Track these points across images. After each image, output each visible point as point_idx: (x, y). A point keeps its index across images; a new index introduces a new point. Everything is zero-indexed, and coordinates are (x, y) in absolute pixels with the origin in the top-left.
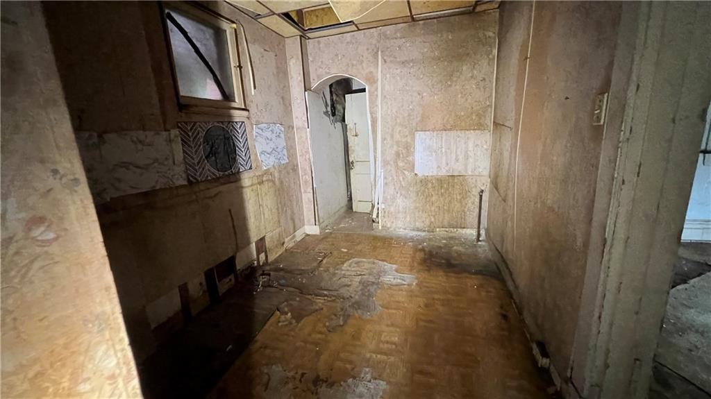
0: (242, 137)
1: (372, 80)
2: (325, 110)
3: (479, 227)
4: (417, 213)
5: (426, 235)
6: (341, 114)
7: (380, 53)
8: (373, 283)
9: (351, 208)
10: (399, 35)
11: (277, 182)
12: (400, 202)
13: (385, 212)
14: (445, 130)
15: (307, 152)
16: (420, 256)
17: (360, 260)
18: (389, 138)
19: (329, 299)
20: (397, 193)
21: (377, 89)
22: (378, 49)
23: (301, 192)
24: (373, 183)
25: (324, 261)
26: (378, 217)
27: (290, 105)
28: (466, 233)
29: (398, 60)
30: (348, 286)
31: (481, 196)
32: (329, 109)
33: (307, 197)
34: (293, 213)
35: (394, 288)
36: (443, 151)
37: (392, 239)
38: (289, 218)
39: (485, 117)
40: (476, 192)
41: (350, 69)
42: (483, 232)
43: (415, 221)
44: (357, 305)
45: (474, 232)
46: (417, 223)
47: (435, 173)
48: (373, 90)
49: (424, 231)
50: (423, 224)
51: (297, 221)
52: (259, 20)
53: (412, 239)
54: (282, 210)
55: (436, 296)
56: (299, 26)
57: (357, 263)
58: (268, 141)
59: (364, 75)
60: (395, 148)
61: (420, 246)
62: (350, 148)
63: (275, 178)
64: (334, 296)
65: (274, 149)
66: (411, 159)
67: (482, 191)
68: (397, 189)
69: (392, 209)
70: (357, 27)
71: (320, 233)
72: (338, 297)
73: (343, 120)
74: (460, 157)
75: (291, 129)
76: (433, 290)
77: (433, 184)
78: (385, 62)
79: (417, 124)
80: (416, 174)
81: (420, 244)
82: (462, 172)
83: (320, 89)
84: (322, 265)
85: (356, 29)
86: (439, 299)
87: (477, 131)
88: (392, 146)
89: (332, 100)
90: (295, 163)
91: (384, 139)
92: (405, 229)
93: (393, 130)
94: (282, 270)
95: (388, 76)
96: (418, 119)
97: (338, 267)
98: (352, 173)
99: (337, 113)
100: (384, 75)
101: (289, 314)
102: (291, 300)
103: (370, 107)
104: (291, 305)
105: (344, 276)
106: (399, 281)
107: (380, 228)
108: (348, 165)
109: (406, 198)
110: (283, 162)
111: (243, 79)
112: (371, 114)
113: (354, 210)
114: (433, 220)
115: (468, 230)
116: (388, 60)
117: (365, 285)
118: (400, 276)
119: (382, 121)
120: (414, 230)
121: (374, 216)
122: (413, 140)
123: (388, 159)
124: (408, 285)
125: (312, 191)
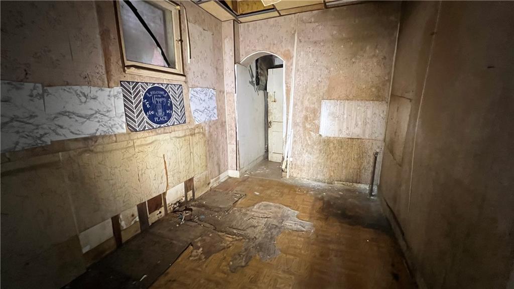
0: (179, 97)
1: (288, 56)
2: (251, 80)
3: (372, 184)
4: (319, 167)
5: (326, 186)
6: (264, 85)
7: (296, 34)
8: (277, 226)
9: (267, 157)
10: (313, 20)
11: (207, 135)
12: (306, 156)
13: (292, 164)
14: (348, 100)
15: (234, 112)
16: (319, 205)
17: (268, 203)
18: (299, 104)
19: (237, 238)
20: (304, 149)
21: (292, 65)
22: (295, 31)
23: (227, 143)
24: (284, 140)
25: (239, 202)
26: (286, 167)
27: (223, 74)
28: (360, 188)
29: (311, 40)
30: (255, 227)
31: (376, 158)
32: (254, 79)
33: (231, 147)
34: (219, 159)
35: (295, 233)
36: (345, 116)
37: (296, 186)
38: (215, 163)
39: (384, 90)
40: (371, 153)
41: (271, 48)
42: (375, 188)
43: (317, 174)
44: (260, 247)
45: (367, 187)
46: (319, 176)
47: (337, 135)
48: (289, 64)
49: (325, 182)
50: (324, 177)
51: (222, 166)
52: (199, 5)
53: (313, 189)
54: (210, 157)
55: (331, 246)
56: (233, 12)
57: (266, 206)
58: (201, 102)
59: (283, 53)
60: (304, 113)
61: (320, 196)
62: (269, 111)
63: (205, 131)
64: (241, 235)
65: (206, 108)
66: (316, 122)
67: (377, 153)
68: (304, 145)
69: (298, 162)
70: (279, 14)
71: (240, 177)
72: (245, 237)
73: (266, 89)
74: (360, 123)
75: (222, 93)
76: (329, 239)
77: (334, 144)
78: (301, 42)
79: (324, 94)
80: (320, 135)
81: (320, 194)
82: (360, 135)
83: (248, 64)
84: (237, 206)
85: (278, 15)
86: (333, 250)
87: (376, 102)
88: (302, 111)
89: (257, 73)
90: (224, 120)
91: (295, 105)
92: (308, 180)
93: (303, 98)
94: (203, 206)
95: (302, 53)
96: (325, 89)
97: (249, 208)
98: (270, 130)
99: (260, 83)
100: (298, 52)
101: (201, 249)
102: (205, 235)
103: (286, 79)
104: (204, 240)
105: (253, 217)
106: (299, 227)
107: (288, 177)
108: (267, 125)
109: (311, 154)
110: (213, 119)
111: (183, 51)
112: (286, 84)
113: (269, 160)
114: (332, 174)
115: (363, 185)
116: (303, 40)
117: (269, 227)
118: (301, 222)
119: (294, 90)
120: (315, 181)
121: (283, 167)
122: (320, 107)
123: (298, 121)
124: (306, 231)
125: (235, 143)
